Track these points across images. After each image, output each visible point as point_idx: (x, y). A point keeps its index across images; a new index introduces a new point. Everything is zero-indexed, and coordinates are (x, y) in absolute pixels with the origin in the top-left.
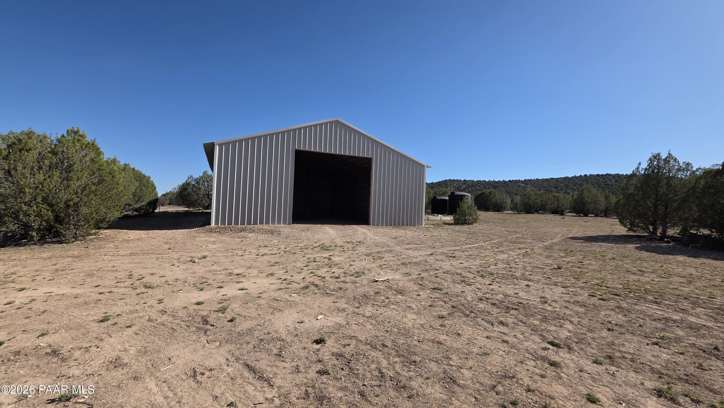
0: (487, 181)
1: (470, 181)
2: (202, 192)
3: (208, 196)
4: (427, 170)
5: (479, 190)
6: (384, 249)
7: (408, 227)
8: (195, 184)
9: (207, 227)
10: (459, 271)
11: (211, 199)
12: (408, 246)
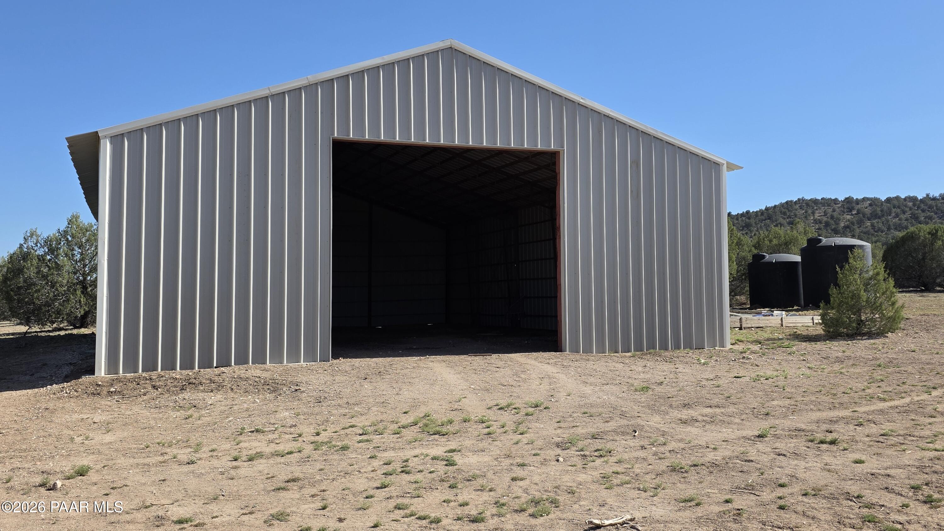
0: (920, 197)
1: (864, 199)
2: (64, 279)
3: (85, 288)
4: (727, 176)
5: (898, 227)
6: (612, 425)
7: (682, 352)
8: (46, 254)
9: (86, 379)
10: (854, 488)
11: (93, 298)
12: (685, 414)
